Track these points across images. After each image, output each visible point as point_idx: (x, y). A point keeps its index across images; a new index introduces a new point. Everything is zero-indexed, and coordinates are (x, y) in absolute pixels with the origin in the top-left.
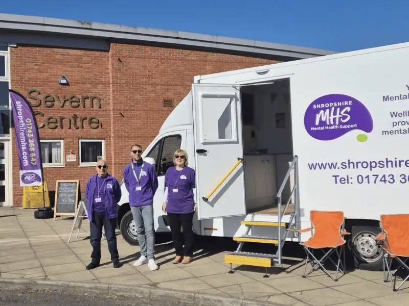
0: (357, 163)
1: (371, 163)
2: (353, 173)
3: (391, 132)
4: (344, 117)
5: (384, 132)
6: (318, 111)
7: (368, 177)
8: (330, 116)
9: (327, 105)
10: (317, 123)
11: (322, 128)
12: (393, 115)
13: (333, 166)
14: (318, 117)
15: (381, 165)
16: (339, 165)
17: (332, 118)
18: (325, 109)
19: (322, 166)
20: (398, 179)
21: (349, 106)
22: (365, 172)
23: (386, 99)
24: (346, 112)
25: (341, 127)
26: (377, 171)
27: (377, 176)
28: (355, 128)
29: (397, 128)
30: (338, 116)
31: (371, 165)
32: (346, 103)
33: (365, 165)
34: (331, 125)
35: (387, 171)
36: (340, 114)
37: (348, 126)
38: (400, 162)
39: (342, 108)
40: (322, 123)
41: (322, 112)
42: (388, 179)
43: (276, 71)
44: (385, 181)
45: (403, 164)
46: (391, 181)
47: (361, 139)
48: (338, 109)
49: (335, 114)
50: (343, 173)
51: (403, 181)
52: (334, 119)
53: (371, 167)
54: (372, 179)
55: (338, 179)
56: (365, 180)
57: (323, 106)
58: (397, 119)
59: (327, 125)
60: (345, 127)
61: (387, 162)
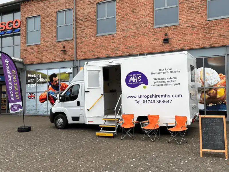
0: (143, 96)
1: (147, 96)
2: (142, 99)
3: (154, 85)
4: (139, 80)
5: (152, 85)
6: (130, 77)
7: (146, 101)
8: (134, 79)
9: (133, 75)
10: (130, 81)
11: (132, 83)
12: (155, 79)
13: (135, 97)
14: (130, 79)
15: (151, 97)
16: (137, 97)
17: (135, 79)
18: (132, 77)
19: (132, 97)
20: (156, 101)
21: (140, 76)
22: (146, 99)
23: (152, 73)
24: (139, 78)
25: (138, 83)
26: (149, 99)
27: (149, 101)
28: (142, 84)
29: (156, 84)
30: (137, 79)
31: (147, 97)
32: (140, 75)
33: (146, 97)
34: (134, 82)
35: (152, 99)
36: (138, 78)
37: (140, 83)
38: (157, 96)
39: (138, 76)
40: (132, 82)
41: (131, 77)
42: (153, 102)
43: (116, 62)
44: (152, 102)
45: (158, 96)
46: (154, 102)
47: (145, 87)
48: (137, 77)
49: (136, 78)
50: (138, 100)
51: (158, 102)
52: (136, 80)
53: (148, 97)
54: (148, 102)
55: (137, 101)
56: (146, 102)
57: (132, 75)
58: (156, 81)
59: (133, 82)
60: (139, 83)
61: (153, 96)
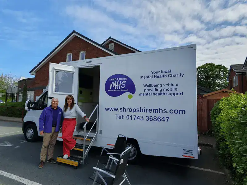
0: (127, 109)
1: (133, 109)
2: (125, 114)
3: (143, 94)
4: (123, 86)
5: (140, 94)
6: (111, 82)
7: (131, 116)
8: (116, 85)
9: (116, 79)
10: (111, 88)
11: (113, 91)
12: (145, 86)
13: (116, 110)
14: (111, 85)
15: (138, 110)
16: (119, 110)
17: (117, 86)
18: (114, 81)
19: (111, 110)
20: (145, 118)
21: (125, 80)
22: (131, 114)
23: (142, 77)
24: (124, 83)
25: (121, 90)
26: (135, 113)
27: (136, 116)
28: (127, 91)
29: (146, 92)
30: (120, 85)
31: (133, 110)
32: (124, 79)
33: (130, 110)
34: (117, 89)
35: (140, 114)
36: (121, 84)
37: (125, 90)
38: (147, 110)
39: (122, 81)
40: (113, 88)
41: (113, 82)
42: (140, 118)
43: (95, 62)
44: (139, 119)
45: (148, 110)
46: (142, 119)
47: (130, 97)
48: (121, 81)
49: (119, 84)
50: (120, 114)
51: (147, 119)
52: (118, 86)
53: (133, 111)
54: (133, 117)
55: (118, 116)
56: (130, 118)
57: (114, 79)
58: (147, 88)
59: (115, 89)
60: (123, 90)
61: (141, 109)
